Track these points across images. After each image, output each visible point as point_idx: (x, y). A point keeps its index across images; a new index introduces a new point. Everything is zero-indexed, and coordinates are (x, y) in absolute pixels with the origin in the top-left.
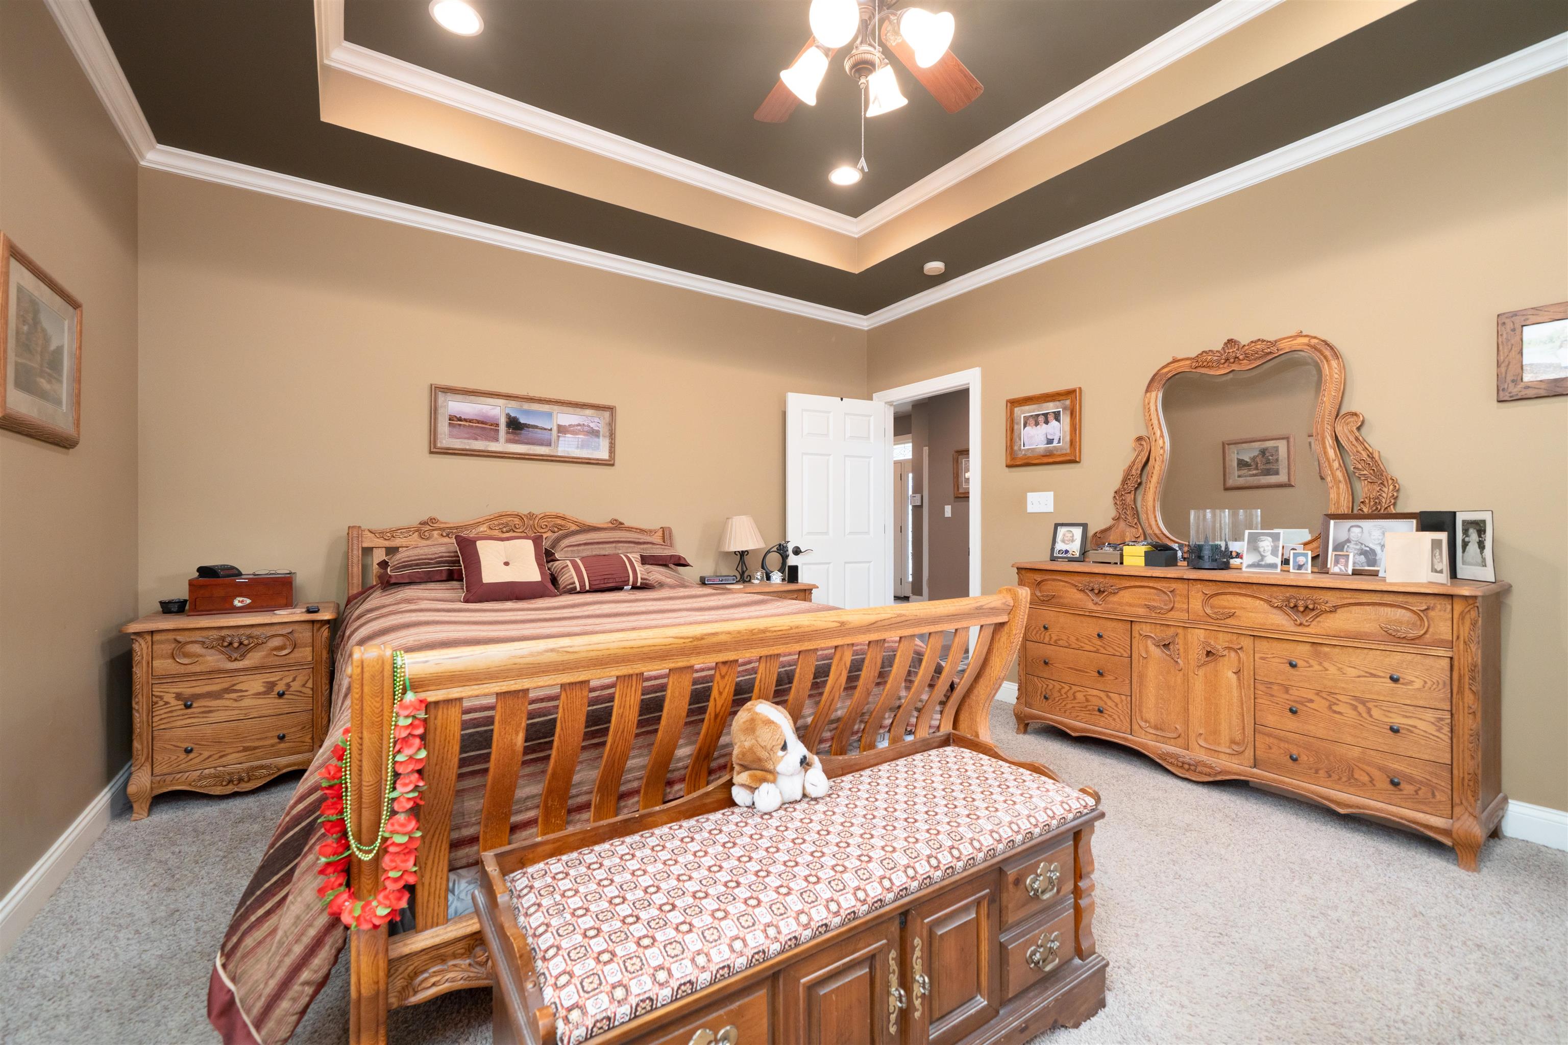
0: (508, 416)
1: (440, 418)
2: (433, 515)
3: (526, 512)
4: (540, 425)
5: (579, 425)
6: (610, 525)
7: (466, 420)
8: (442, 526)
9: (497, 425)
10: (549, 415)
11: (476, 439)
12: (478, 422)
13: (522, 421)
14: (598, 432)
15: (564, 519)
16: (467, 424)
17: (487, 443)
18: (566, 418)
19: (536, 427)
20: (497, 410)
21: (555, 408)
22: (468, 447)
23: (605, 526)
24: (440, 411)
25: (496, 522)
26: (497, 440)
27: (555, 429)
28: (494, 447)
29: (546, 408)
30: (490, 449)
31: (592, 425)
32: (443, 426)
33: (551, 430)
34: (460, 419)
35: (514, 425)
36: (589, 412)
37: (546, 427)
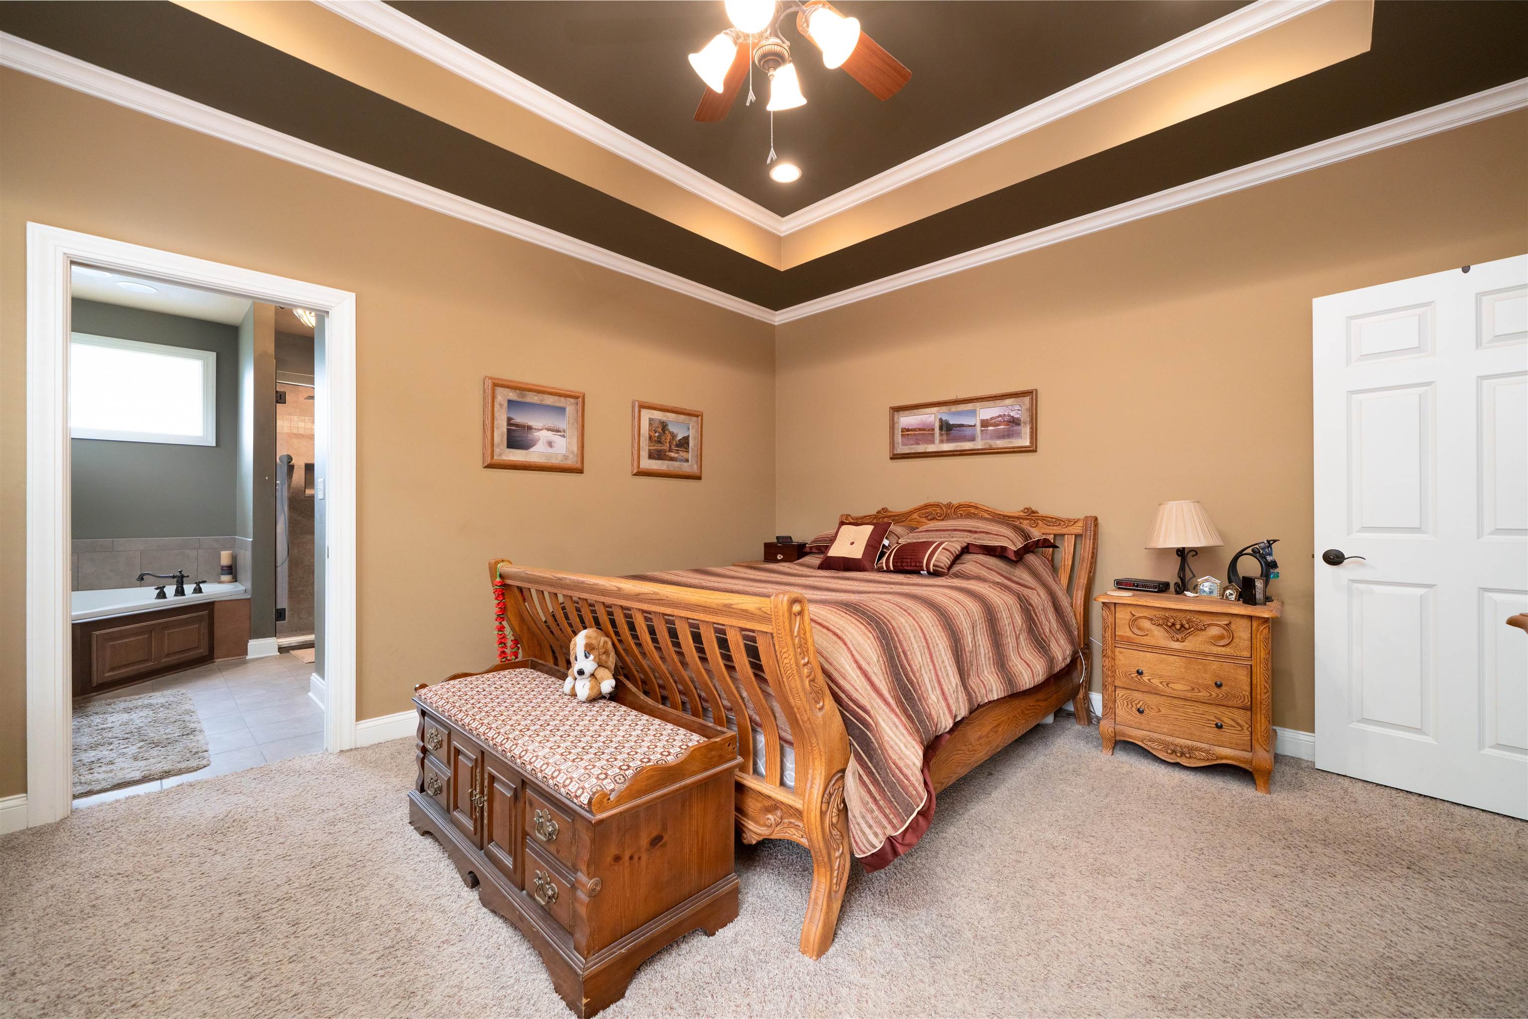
0: (941, 420)
1: (896, 432)
2: (884, 507)
3: (945, 503)
4: (965, 423)
5: (1000, 416)
6: (1022, 514)
7: (912, 430)
8: (889, 514)
9: (933, 430)
10: (973, 413)
11: (918, 444)
12: (920, 430)
13: (951, 422)
14: (1018, 419)
15: (977, 508)
16: (912, 433)
17: (926, 446)
18: (988, 412)
19: (962, 426)
20: (930, 417)
21: (978, 405)
22: (913, 451)
23: (1016, 515)
24: (896, 426)
25: (924, 511)
26: (933, 442)
27: (978, 424)
28: (931, 448)
29: (970, 406)
30: (928, 450)
31: (1012, 414)
32: (899, 438)
33: (974, 426)
34: (908, 430)
35: (947, 428)
36: (1008, 401)
37: (970, 424)
